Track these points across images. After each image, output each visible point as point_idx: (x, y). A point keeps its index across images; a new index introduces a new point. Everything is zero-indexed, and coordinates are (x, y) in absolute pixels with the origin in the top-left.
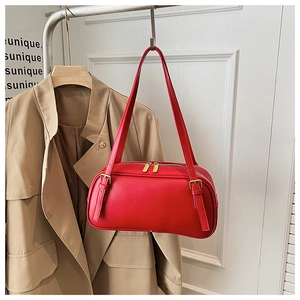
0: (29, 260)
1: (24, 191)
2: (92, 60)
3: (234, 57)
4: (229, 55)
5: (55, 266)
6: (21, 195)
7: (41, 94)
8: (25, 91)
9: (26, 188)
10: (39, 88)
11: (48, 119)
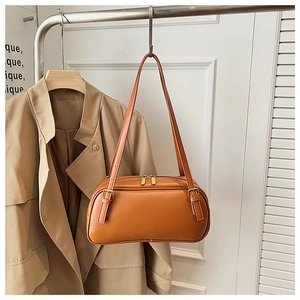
0: (25, 268)
1: (20, 196)
2: (71, 66)
3: (212, 65)
4: (208, 64)
5: (47, 273)
6: (16, 200)
7: (35, 98)
8: (20, 94)
9: (22, 193)
10: (33, 92)
11: (43, 122)
